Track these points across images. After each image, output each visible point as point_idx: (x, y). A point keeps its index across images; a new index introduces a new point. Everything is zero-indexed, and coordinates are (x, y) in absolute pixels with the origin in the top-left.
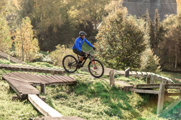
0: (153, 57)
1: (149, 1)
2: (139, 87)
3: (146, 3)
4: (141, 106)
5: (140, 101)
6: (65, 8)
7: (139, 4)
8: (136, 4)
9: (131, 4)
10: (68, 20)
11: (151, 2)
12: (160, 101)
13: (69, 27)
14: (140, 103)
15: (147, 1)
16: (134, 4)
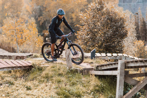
0: (144, 47)
1: (142, 1)
2: (100, 68)
3: (139, 3)
4: (98, 91)
5: (97, 86)
6: (70, 11)
7: (133, 5)
8: (130, 5)
9: (126, 4)
10: (72, 21)
11: (143, 2)
12: (119, 85)
13: (74, 26)
14: (97, 88)
15: (140, 1)
16: (129, 5)
